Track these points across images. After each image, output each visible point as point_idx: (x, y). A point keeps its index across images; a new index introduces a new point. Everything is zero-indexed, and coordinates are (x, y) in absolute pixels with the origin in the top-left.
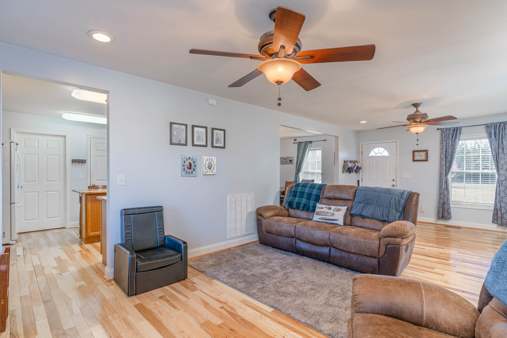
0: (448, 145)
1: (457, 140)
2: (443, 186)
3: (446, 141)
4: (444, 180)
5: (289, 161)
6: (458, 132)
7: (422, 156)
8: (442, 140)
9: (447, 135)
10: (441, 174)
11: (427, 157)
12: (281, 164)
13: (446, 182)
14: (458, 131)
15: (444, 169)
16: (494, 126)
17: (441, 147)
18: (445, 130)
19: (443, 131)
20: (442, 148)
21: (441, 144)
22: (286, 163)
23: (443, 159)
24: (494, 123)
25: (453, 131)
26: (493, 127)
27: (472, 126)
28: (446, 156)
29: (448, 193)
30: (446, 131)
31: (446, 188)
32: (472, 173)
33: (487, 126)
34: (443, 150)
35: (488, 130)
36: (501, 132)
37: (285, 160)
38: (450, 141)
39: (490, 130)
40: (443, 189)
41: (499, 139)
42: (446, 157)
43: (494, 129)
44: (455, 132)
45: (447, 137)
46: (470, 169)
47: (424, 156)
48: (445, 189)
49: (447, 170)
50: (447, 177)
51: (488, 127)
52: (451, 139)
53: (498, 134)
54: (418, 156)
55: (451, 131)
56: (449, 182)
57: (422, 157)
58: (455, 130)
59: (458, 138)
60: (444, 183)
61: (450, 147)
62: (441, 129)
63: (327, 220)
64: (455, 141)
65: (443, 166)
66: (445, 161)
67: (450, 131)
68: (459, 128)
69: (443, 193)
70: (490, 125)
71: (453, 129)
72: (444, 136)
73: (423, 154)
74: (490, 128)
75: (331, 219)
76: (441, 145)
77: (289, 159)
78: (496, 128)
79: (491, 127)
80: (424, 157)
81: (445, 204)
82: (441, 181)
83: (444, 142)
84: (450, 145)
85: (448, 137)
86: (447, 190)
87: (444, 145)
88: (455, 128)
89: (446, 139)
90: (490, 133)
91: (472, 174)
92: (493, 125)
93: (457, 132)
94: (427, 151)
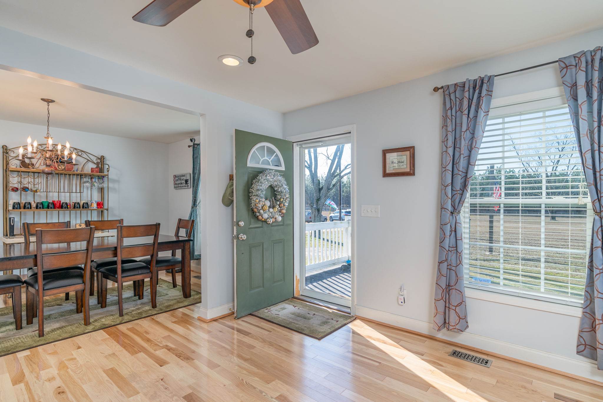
0: (458, 128)
1: (481, 114)
2: (447, 241)
3: (454, 118)
4: (449, 224)
5: (184, 182)
6: (484, 92)
7: (401, 162)
8: (445, 118)
9: (458, 103)
10: (442, 208)
11: (412, 166)
12: (175, 187)
13: (455, 231)
14: (485, 87)
15: (450, 196)
16: (587, 62)
17: (443, 136)
18: (452, 90)
19: (448, 91)
20: (446, 139)
21: (443, 127)
22: (181, 185)
23: (447, 168)
24: (584, 53)
25: (471, 90)
26: (584, 64)
27: (521, 70)
28: (456, 158)
29: (458, 262)
30: (455, 91)
31: (455, 246)
32: (521, 206)
33: (563, 65)
34: (447, 142)
35: (568, 78)
37: (179, 180)
38: (465, 118)
39: (574, 75)
40: (447, 249)
42: (455, 161)
43: (584, 70)
44: (477, 91)
45: (458, 109)
46: (517, 195)
47: (405, 162)
48: (450, 249)
49: (458, 197)
50: (457, 218)
51: (567, 67)
52: (466, 112)
53: (597, 85)
54: (393, 164)
55: (466, 88)
56: (463, 230)
57: (403, 165)
58: (477, 87)
59: (483, 107)
60: (448, 233)
61: (463, 133)
62: (442, 87)
64: (476, 117)
65: (447, 186)
66: (451, 173)
67: (464, 90)
68: (486, 81)
69: (446, 260)
70: (573, 60)
71: (472, 83)
72: (448, 106)
73: (405, 157)
74: (574, 69)
77: (185, 178)
78: (590, 66)
79: (576, 66)
80: (406, 165)
81: (451, 291)
82: (442, 226)
83: (448, 120)
84: (464, 128)
85: (461, 110)
86: (457, 251)
87: (450, 129)
88: (475, 81)
89: (454, 114)
90: (575, 85)
91: (520, 208)
92: (583, 59)
93: (480, 93)
94: (411, 150)
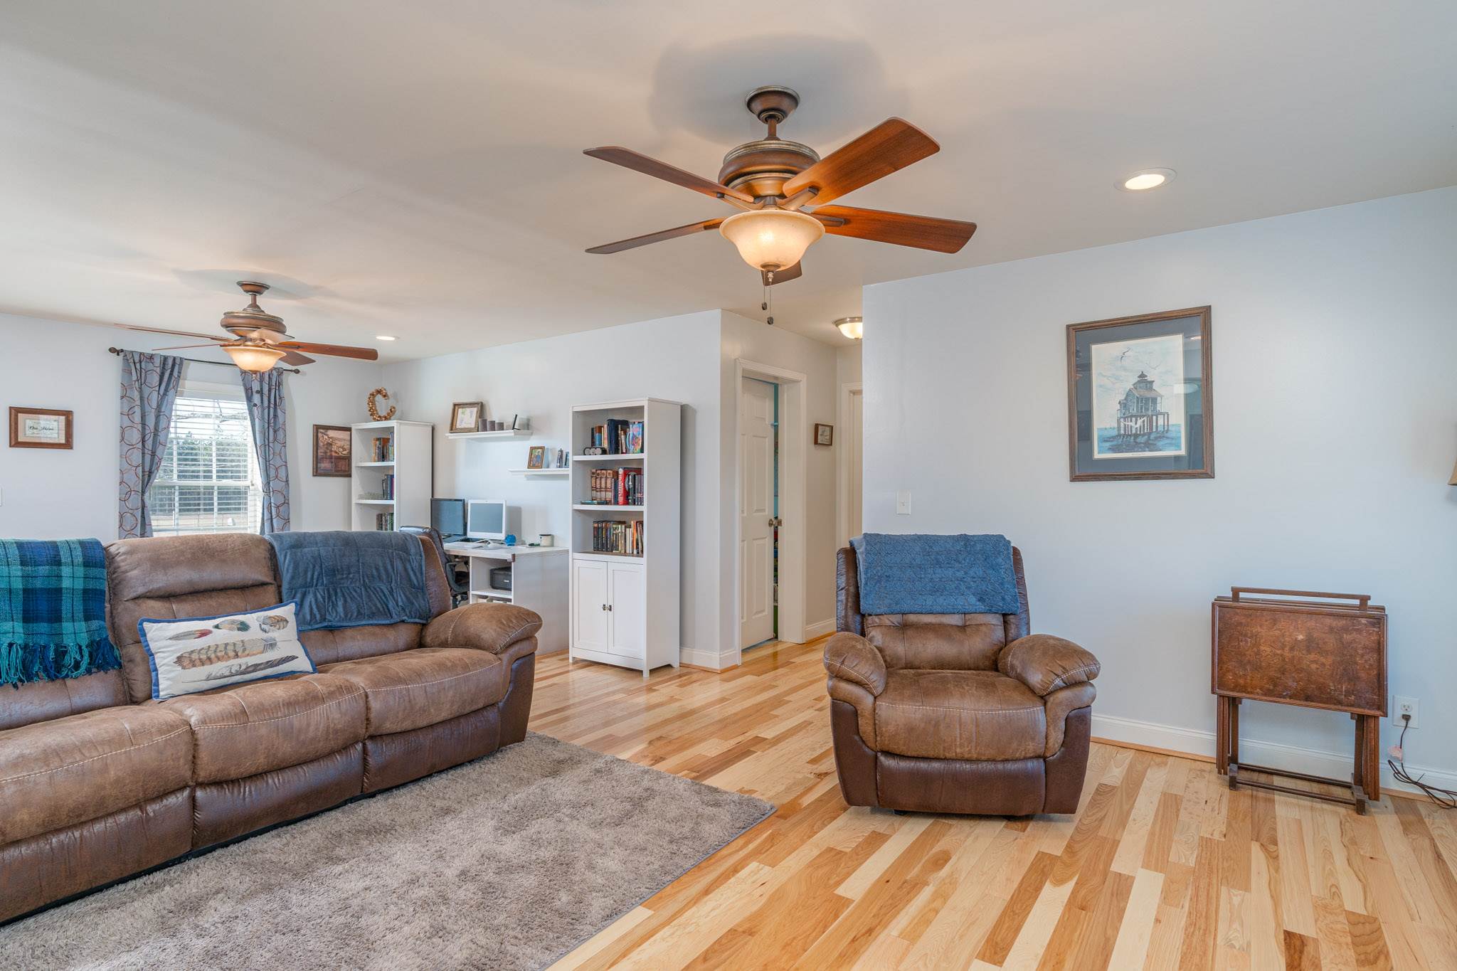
4: (140, 509)
6: (176, 373)
7: (52, 429)
8: (127, 388)
10: (130, 491)
11: (68, 436)
14: (176, 367)
15: (141, 477)
18: (137, 358)
19: (132, 359)
20: (130, 412)
23: (137, 446)
27: (210, 362)
28: (144, 435)
30: (141, 362)
34: (133, 417)
36: (273, 391)
39: (251, 380)
41: (269, 407)
42: (144, 438)
44: (169, 371)
47: (56, 430)
49: (146, 479)
54: (31, 431)
55: (157, 364)
57: (52, 434)
58: (169, 365)
60: (139, 518)
62: (122, 351)
63: (253, 671)
65: (137, 466)
66: (141, 451)
67: (153, 362)
68: (177, 361)
71: (162, 359)
73: (55, 423)
75: (268, 662)
76: (122, 403)
80: (58, 434)
82: (130, 512)
83: (135, 392)
85: (146, 382)
88: (168, 359)
90: (250, 389)
93: (172, 371)
94: (69, 415)
